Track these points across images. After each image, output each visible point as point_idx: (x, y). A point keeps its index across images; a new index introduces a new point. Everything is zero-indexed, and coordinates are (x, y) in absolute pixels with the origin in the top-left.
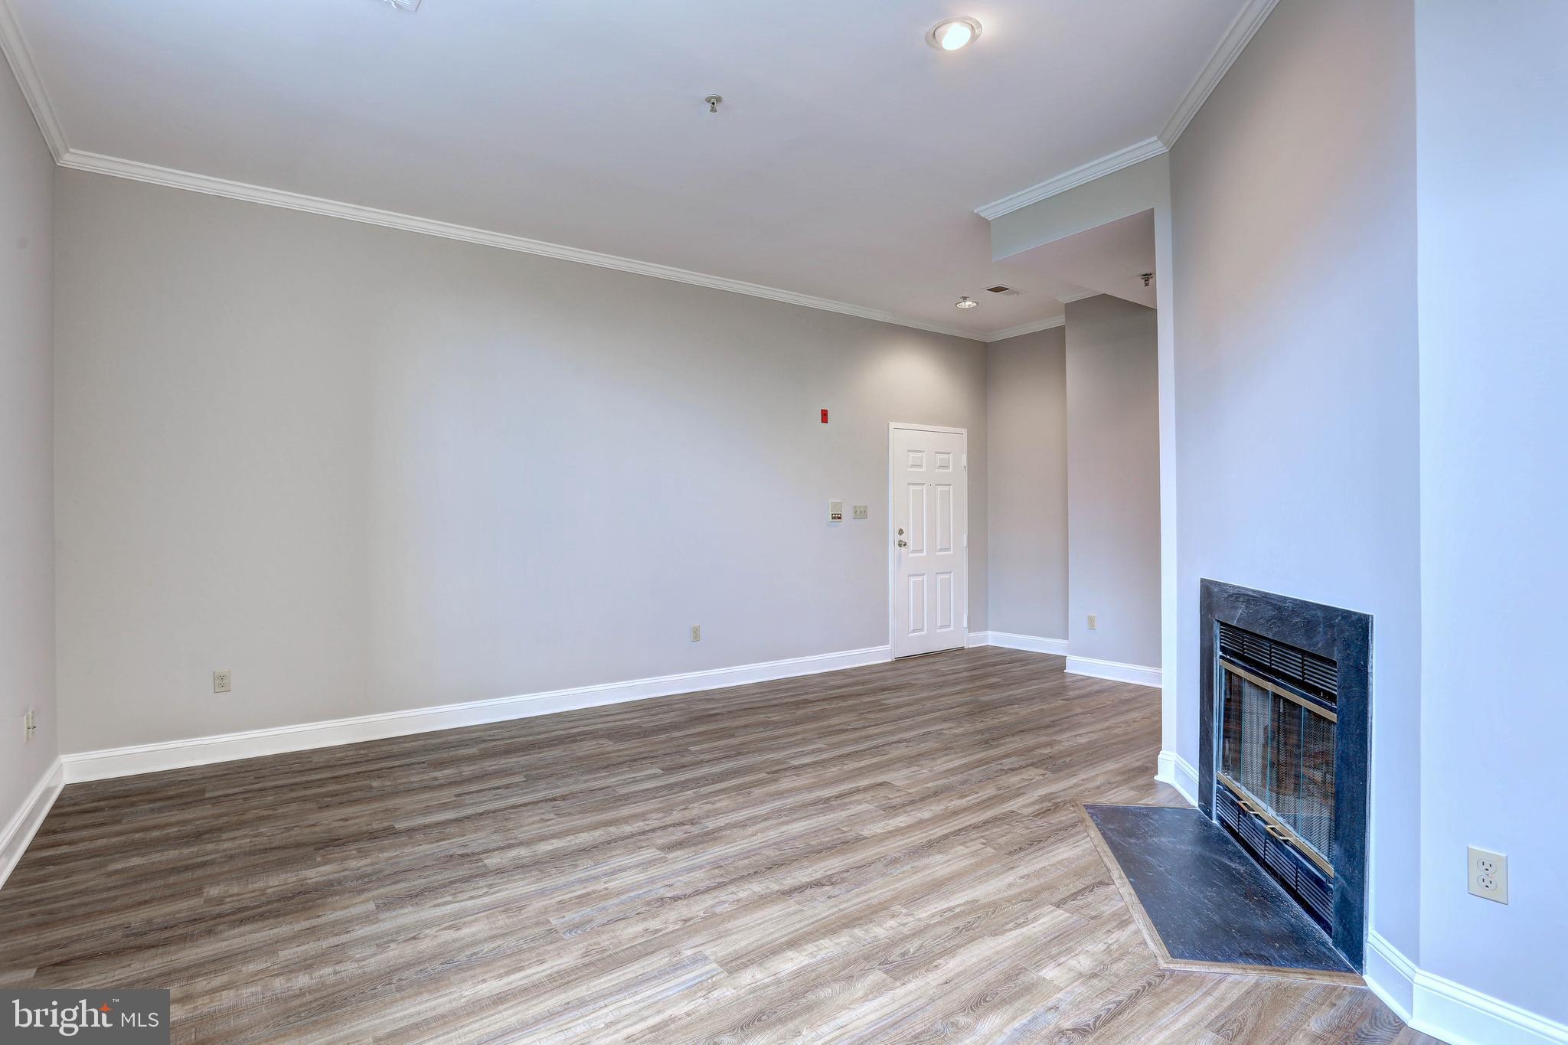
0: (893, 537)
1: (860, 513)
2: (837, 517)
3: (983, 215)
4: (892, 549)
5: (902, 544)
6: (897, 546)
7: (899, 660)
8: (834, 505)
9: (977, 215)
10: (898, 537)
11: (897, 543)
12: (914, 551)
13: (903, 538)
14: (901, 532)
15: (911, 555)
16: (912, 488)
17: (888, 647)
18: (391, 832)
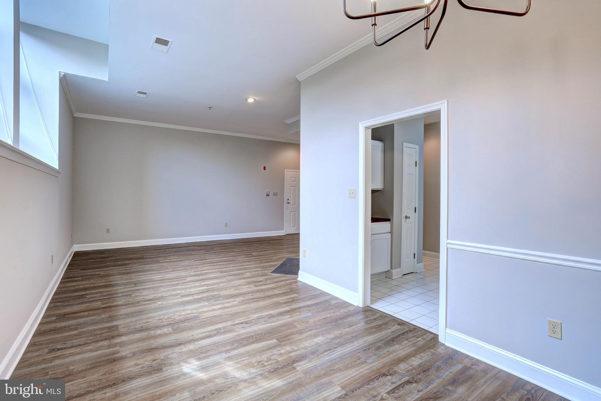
0: (285, 201)
1: (275, 194)
2: (268, 195)
3: (287, 122)
4: (285, 205)
5: (288, 203)
6: (287, 203)
7: (287, 235)
8: (267, 192)
9: (285, 122)
10: (287, 201)
11: (287, 202)
12: (292, 205)
13: (289, 201)
14: (288, 200)
15: (291, 206)
16: (292, 187)
17: (284, 231)
18: (143, 258)
